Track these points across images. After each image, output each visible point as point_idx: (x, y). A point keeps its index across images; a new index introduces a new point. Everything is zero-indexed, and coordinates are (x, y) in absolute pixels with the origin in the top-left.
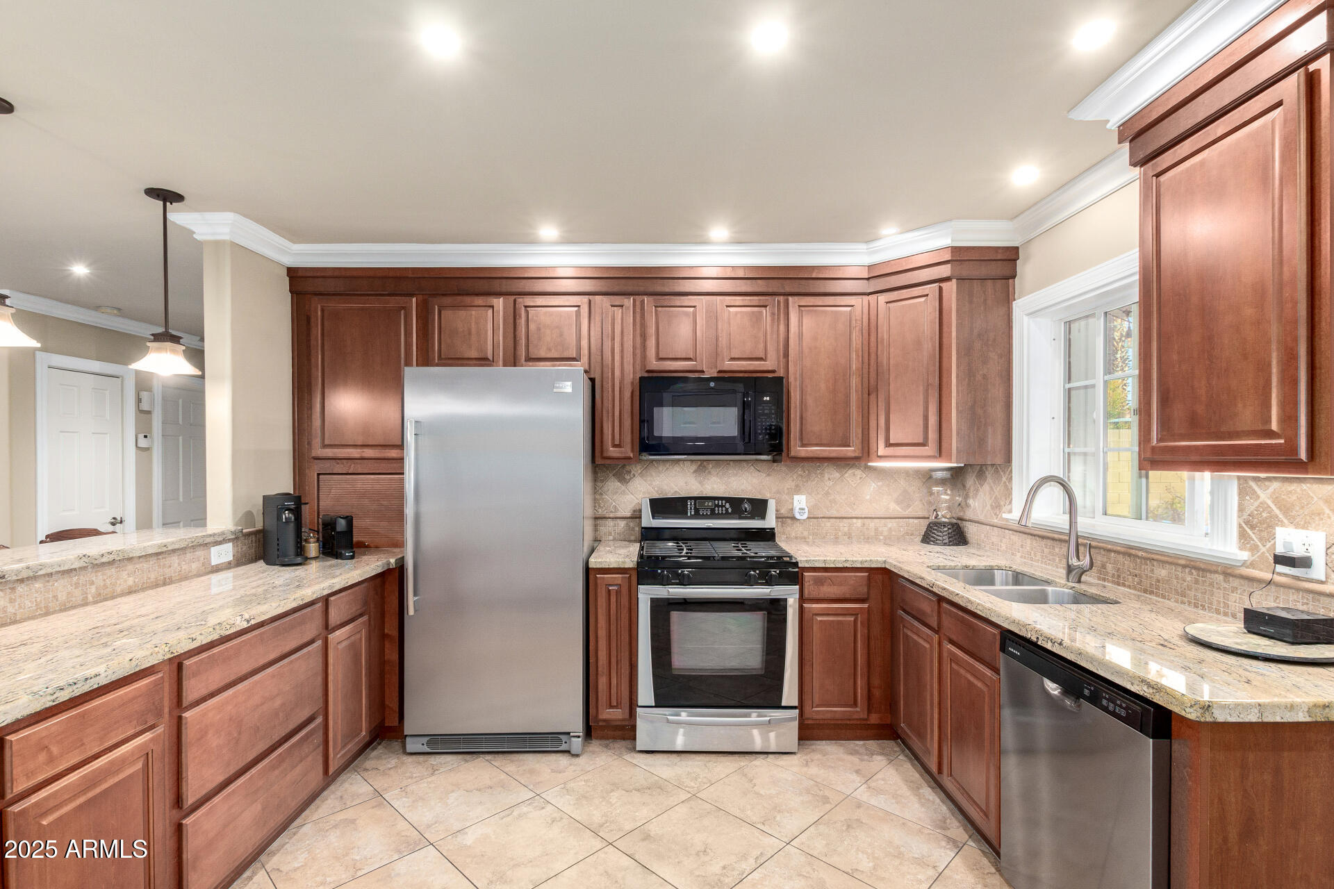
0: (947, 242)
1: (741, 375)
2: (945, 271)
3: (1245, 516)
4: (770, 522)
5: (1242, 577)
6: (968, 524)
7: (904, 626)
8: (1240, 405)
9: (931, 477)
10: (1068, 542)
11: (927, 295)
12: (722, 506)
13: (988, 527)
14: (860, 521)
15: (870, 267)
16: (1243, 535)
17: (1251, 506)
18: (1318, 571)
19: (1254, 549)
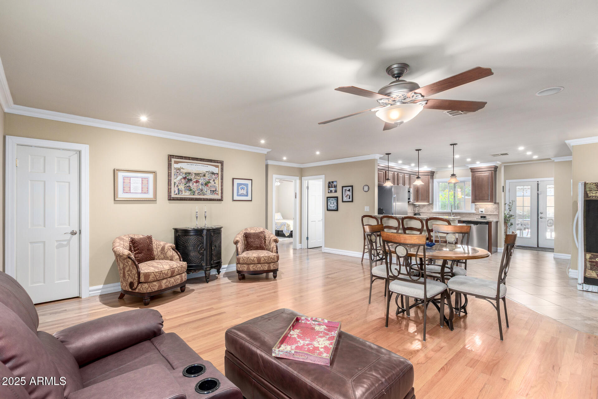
5: (476, 214)
6: (420, 213)
11: (426, 177)
13: (426, 213)
17: (476, 207)
18: (484, 212)
19: (476, 211)
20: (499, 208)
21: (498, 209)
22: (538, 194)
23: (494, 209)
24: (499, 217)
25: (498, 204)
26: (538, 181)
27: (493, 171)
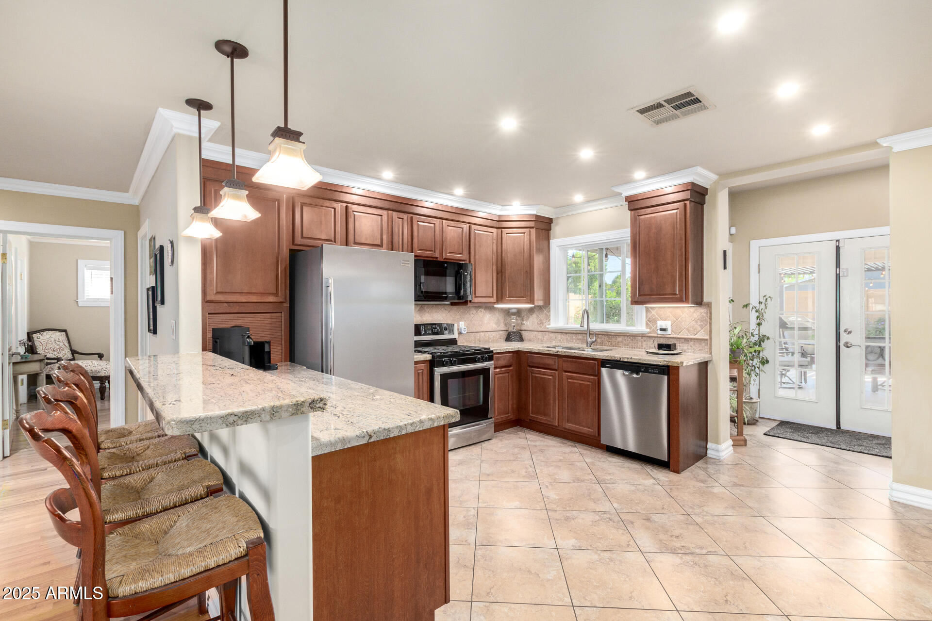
0: (534, 213)
1: (452, 261)
2: (532, 224)
3: (648, 319)
4: (455, 336)
5: (648, 337)
6: (522, 332)
7: (532, 373)
8: (666, 286)
9: (509, 312)
10: (586, 334)
11: (524, 233)
12: (436, 328)
13: (536, 332)
14: (483, 333)
15: (499, 216)
16: (647, 324)
17: (650, 315)
18: (669, 332)
19: (651, 328)
20: (711, 319)
21: (709, 320)
22: (838, 277)
23: (696, 322)
24: (710, 349)
25: (709, 305)
26: (838, 241)
27: (688, 202)
